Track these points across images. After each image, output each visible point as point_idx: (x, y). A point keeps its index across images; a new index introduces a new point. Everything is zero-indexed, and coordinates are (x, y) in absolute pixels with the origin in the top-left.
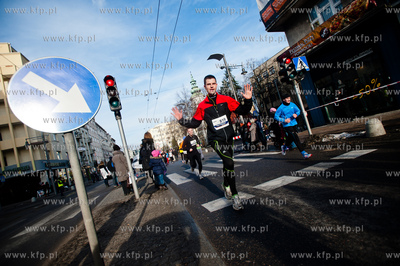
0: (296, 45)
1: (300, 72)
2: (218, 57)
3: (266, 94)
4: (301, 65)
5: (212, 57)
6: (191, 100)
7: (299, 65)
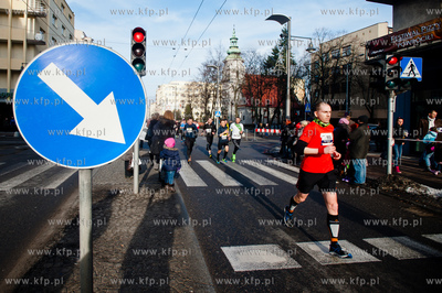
0: (405, 31)
1: (406, 80)
2: (282, 19)
3: (328, 81)
4: (411, 70)
5: (273, 18)
6: (225, 62)
7: (407, 70)
